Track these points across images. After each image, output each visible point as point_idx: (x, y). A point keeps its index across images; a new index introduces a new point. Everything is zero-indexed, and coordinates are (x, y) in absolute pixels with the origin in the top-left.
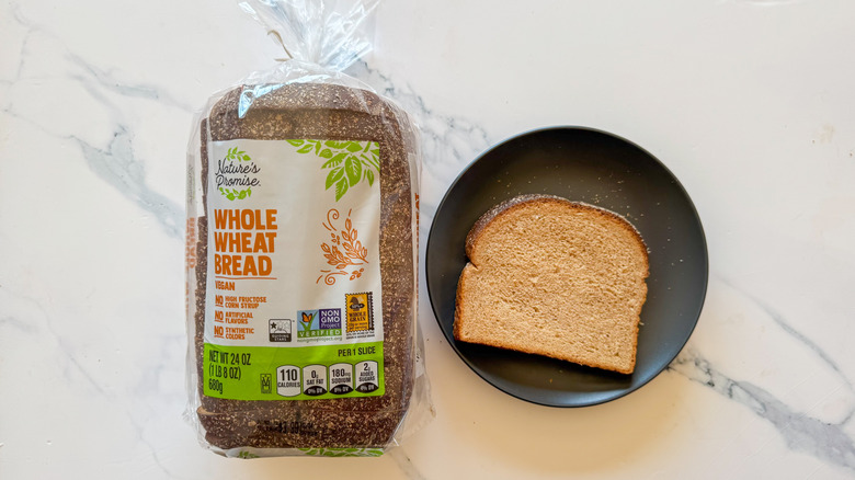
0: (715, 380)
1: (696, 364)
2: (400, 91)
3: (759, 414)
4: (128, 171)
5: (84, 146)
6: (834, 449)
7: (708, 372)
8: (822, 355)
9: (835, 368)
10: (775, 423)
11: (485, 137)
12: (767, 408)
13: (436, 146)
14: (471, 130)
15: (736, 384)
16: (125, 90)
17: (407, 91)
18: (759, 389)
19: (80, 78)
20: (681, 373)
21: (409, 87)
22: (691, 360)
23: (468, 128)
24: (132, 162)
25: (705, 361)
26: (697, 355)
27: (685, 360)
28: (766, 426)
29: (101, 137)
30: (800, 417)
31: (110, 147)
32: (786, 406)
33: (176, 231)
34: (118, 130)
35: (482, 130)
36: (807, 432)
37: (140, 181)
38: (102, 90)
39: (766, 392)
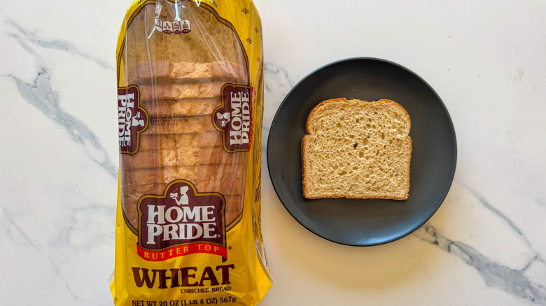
0: (438, 240)
1: (427, 230)
3: (468, 263)
4: (48, 99)
5: (18, 81)
6: (518, 287)
7: (435, 235)
8: (511, 224)
9: (520, 233)
10: (478, 269)
11: (287, 76)
12: (474, 259)
14: (278, 71)
15: (453, 243)
16: (45, 44)
18: (468, 246)
19: (15, 36)
20: (417, 236)
23: (275, 70)
24: (51, 92)
25: (433, 228)
28: (472, 270)
29: (29, 75)
30: (495, 265)
31: (35, 82)
32: (486, 258)
33: (80, 139)
34: (41, 71)
35: (285, 72)
36: (499, 275)
37: (56, 105)
38: (30, 44)
39: (473, 248)
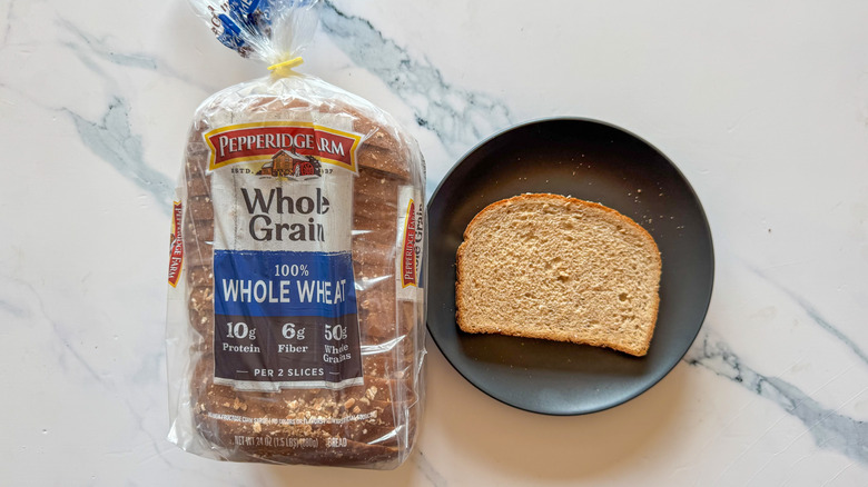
0: (743, 375)
1: (725, 358)
2: (416, 63)
3: (787, 410)
4: (124, 147)
5: (77, 119)
6: (864, 447)
7: (737, 366)
8: (857, 351)
10: (804, 420)
11: (507, 114)
12: (797, 405)
13: (454, 124)
14: (493, 107)
15: (765, 379)
16: (120, 59)
17: (423, 63)
18: (789, 384)
19: (71, 45)
20: (707, 367)
21: (426, 58)
22: (719, 354)
23: (489, 104)
24: (129, 137)
25: (734, 355)
26: (725, 349)
27: (713, 354)
28: (794, 423)
29: (95, 110)
30: (830, 415)
31: (105, 120)
32: (817, 403)
34: (114, 102)
35: (504, 107)
36: (837, 430)
37: (138, 157)
38: (96, 59)
39: (797, 389)
